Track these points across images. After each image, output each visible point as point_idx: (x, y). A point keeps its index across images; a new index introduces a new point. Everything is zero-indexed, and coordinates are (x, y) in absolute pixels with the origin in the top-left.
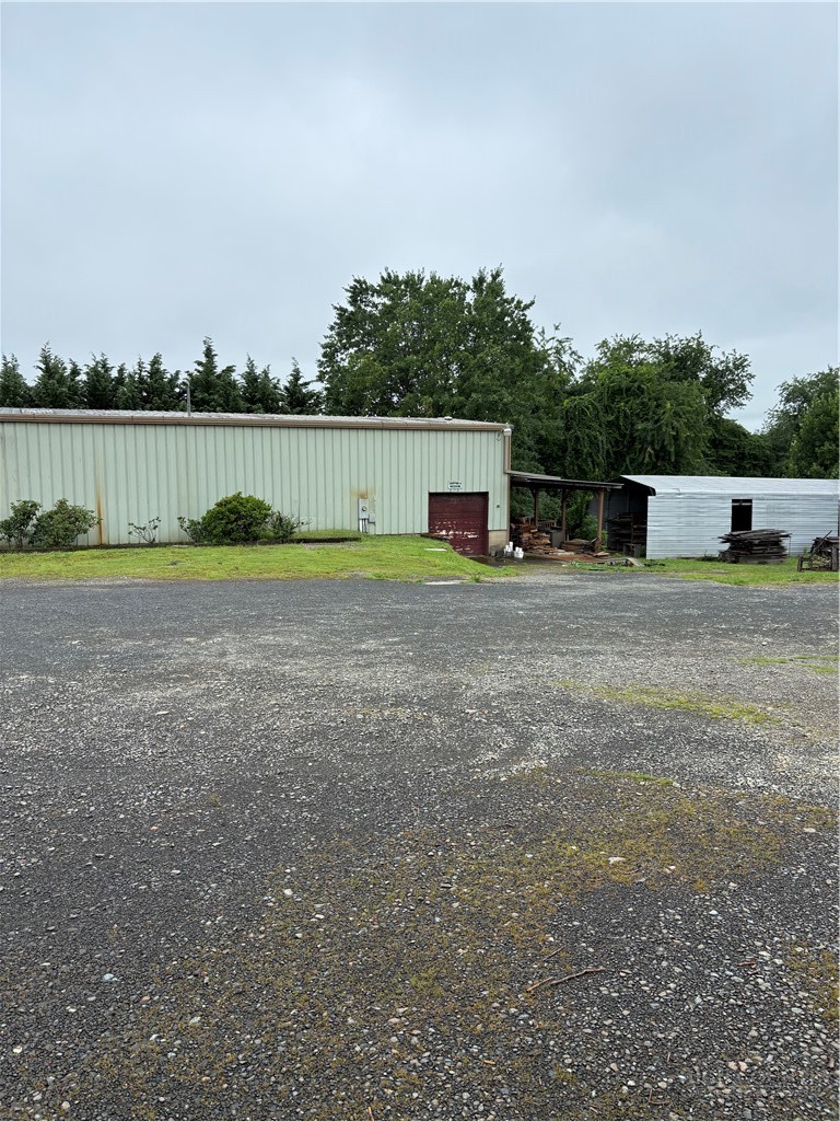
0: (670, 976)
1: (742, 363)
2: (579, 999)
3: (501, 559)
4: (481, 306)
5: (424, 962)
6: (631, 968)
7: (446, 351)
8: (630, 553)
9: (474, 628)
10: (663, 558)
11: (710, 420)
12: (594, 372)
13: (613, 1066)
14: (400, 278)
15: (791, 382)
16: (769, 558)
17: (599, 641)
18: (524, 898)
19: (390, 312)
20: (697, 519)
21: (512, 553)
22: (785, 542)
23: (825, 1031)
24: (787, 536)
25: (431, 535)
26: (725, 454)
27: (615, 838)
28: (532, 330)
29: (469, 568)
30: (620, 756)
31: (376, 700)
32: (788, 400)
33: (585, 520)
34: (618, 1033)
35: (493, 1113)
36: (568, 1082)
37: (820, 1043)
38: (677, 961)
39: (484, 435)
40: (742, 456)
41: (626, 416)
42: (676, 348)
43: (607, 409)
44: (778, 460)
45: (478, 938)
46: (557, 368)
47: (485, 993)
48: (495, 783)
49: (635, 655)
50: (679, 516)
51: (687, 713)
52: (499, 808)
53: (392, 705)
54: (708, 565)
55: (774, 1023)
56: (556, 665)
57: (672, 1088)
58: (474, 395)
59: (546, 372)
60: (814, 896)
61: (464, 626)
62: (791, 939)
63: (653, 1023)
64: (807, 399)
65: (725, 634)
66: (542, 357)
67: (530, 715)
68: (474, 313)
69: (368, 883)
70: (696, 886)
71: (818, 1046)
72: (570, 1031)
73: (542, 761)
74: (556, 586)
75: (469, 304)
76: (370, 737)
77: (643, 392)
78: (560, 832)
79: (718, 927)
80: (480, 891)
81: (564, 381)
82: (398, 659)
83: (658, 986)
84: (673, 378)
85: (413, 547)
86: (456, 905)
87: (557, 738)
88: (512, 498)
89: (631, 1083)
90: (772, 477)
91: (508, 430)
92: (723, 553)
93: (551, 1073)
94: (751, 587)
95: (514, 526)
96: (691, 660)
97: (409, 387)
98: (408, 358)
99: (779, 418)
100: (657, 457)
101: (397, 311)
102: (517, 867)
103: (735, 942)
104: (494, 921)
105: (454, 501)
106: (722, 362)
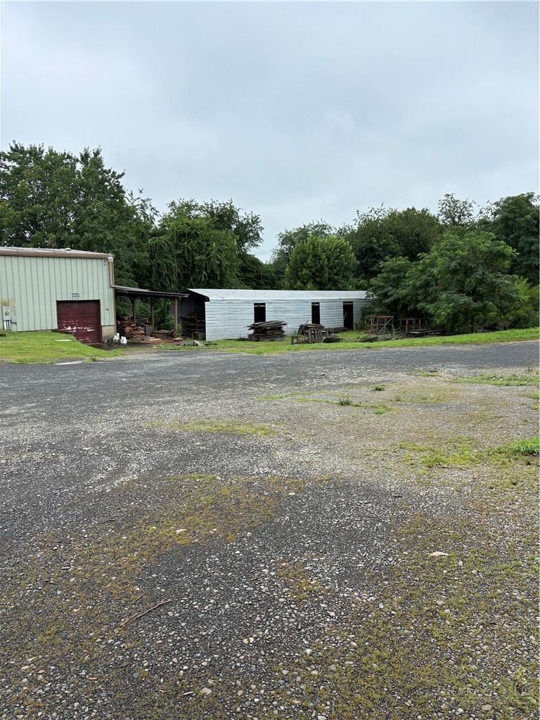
0: (211, 595)
1: (256, 220)
2: (154, 623)
3: (111, 344)
4: (87, 173)
5: (47, 624)
6: (188, 596)
7: (65, 203)
8: (196, 338)
9: (91, 392)
10: (216, 340)
11: (239, 255)
12: (167, 222)
13: (175, 660)
14: (26, 149)
15: (284, 233)
16: (275, 337)
17: (176, 394)
18: (120, 565)
19: (19, 173)
20: (235, 316)
21: (119, 341)
22: (284, 328)
23: (297, 608)
24: (285, 324)
25: (60, 330)
26: (250, 276)
27: (180, 518)
28: (124, 192)
29: (89, 352)
30: (185, 465)
31: (17, 448)
32: (283, 244)
33: (167, 318)
34: (178, 638)
35: (95, 711)
36: (145, 678)
37: (294, 616)
38: (216, 585)
39: (94, 261)
40: (259, 277)
41: (188, 251)
42: (217, 208)
43: (177, 246)
44: (279, 280)
45: (87, 599)
46: (142, 218)
47: (91, 634)
48: (102, 494)
49: (197, 401)
50: (224, 314)
51: (226, 434)
52: (105, 510)
53: (28, 450)
54: (242, 343)
55: (269, 610)
56: (147, 412)
57: (210, 664)
58: (86, 234)
59: (135, 220)
60: (293, 532)
61: (84, 392)
62: (280, 559)
63: (200, 627)
64: (293, 243)
65: (250, 384)
66: (132, 210)
67: (128, 447)
68: (83, 178)
69: (6, 577)
70: (228, 539)
71: (293, 618)
72: (148, 644)
73: (135, 475)
74: (148, 361)
75: (78, 171)
76: (11, 475)
77: (198, 236)
78: (146, 520)
79: (240, 560)
80: (90, 567)
81: (148, 227)
82: (35, 418)
83: (204, 603)
84: (216, 228)
85: (47, 339)
86: (72, 580)
87: (145, 459)
88: (117, 303)
89: (185, 668)
90: (276, 289)
91: (111, 258)
92: (250, 336)
93: (135, 675)
94: (265, 355)
95: (119, 323)
96: (230, 401)
97: (37, 227)
98: (36, 206)
99: (278, 254)
100: (209, 277)
101: (24, 172)
102: (116, 546)
103: (248, 568)
104: (99, 585)
105: (76, 306)
106: (245, 219)
